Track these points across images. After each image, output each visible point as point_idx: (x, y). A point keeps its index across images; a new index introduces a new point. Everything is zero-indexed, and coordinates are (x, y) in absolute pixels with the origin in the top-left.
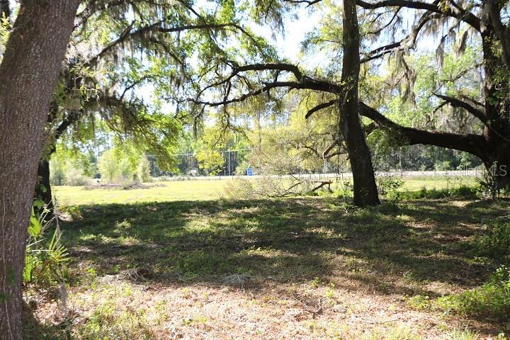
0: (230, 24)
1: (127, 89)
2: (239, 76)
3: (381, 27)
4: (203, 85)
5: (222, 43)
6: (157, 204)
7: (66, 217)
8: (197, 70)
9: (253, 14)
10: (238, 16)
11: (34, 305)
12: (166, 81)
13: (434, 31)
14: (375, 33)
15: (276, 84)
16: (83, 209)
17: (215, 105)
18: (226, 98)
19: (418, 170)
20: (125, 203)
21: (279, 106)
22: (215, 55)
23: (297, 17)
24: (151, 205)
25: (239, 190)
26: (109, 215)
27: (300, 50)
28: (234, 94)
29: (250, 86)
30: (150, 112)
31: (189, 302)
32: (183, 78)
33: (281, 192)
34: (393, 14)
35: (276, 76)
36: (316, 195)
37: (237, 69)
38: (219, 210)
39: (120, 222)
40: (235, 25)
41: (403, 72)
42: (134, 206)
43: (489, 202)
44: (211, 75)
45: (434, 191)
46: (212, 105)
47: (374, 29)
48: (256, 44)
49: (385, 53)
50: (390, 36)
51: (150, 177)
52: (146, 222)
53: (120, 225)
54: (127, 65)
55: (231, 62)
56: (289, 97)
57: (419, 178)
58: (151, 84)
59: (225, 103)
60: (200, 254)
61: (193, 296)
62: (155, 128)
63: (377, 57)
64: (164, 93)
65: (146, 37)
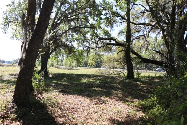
0: (99, 27)
1: (70, 43)
2: (100, 41)
3: (140, 30)
4: (91, 42)
5: (96, 32)
6: (75, 74)
7: (50, 76)
8: (89, 38)
9: (105, 24)
10: (101, 25)
11: (35, 95)
12: (80, 41)
13: (155, 32)
14: (138, 32)
15: (110, 44)
16: (55, 74)
17: (93, 48)
18: (96, 47)
19: (152, 70)
20: (67, 73)
21: (111, 50)
22: (94, 35)
23: (117, 26)
24: (73, 74)
25: (99, 72)
26: (62, 76)
27: (117, 35)
28: (99, 46)
29: (103, 44)
30: (76, 49)
31: (71, 98)
32: (85, 40)
33: (110, 74)
34: (143, 26)
35: (110, 42)
36: (120, 75)
37: (100, 39)
38: (91, 77)
39: (64, 78)
40: (100, 27)
41: (146, 43)
42: (69, 74)
43: (166, 80)
44: (93, 40)
45: (152, 76)
46: (92, 48)
47: (138, 30)
48: (106, 33)
49: (141, 37)
50: (143, 33)
51: (77, 67)
52: (71, 79)
53: (64, 79)
54: (71, 36)
55: (99, 37)
56: (114, 48)
57: (151, 73)
58: (77, 42)
59: (96, 48)
60: (80, 88)
61: (73, 97)
62: (77, 53)
63: (138, 38)
64: (80, 44)
65: (75, 29)
